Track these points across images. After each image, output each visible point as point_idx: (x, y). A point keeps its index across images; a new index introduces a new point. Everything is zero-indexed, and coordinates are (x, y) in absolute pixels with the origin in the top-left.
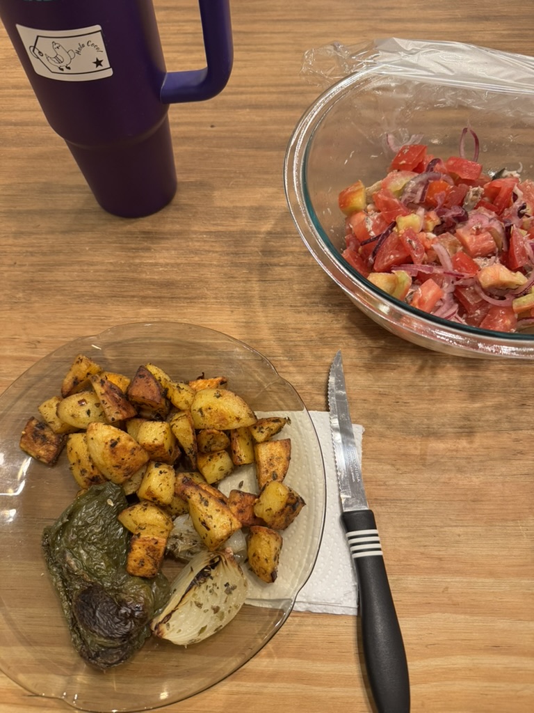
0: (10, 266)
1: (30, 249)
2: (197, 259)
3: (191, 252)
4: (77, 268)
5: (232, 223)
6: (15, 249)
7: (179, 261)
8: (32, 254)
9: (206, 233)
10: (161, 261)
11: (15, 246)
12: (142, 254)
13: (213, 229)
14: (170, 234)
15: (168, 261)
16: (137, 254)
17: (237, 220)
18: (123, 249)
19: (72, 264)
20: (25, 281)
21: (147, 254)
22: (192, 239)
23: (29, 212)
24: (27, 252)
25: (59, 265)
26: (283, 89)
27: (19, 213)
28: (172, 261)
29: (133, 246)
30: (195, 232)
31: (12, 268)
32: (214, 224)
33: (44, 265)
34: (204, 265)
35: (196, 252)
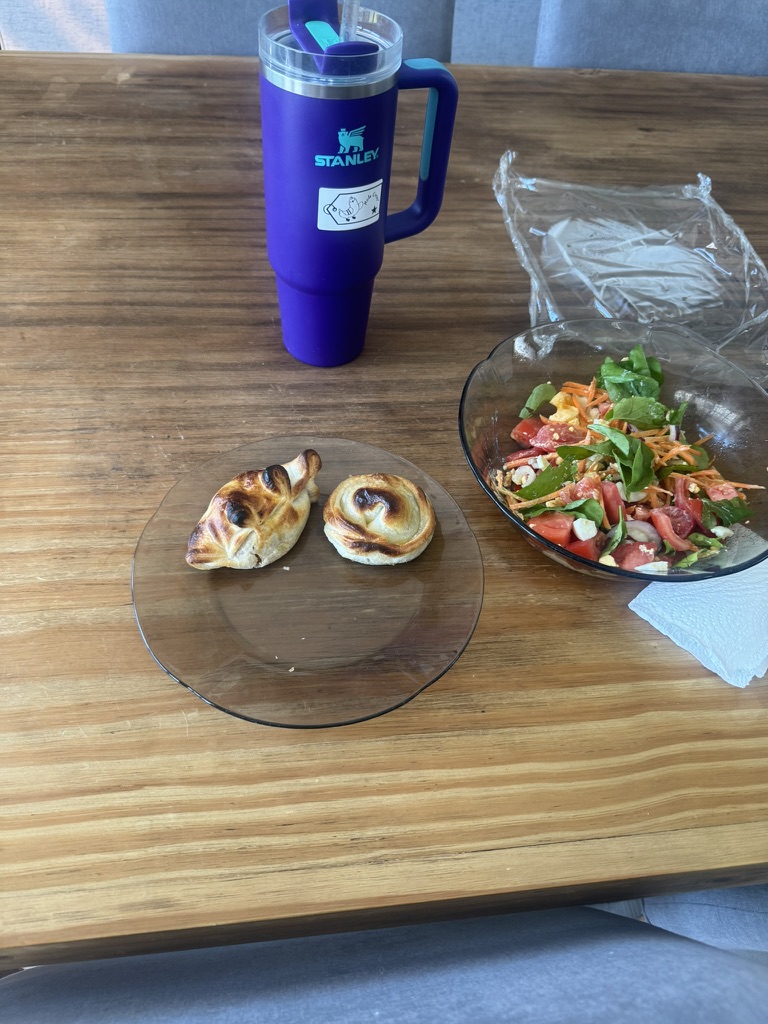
0: (163, 439)
1: (182, 423)
2: (356, 427)
3: (350, 422)
4: (238, 439)
5: (385, 396)
6: (164, 423)
7: (339, 430)
8: (185, 428)
9: (360, 404)
10: (322, 430)
11: (164, 420)
12: (301, 425)
13: (364, 400)
14: (325, 406)
15: (328, 430)
16: (296, 426)
17: (390, 393)
18: (280, 421)
19: (230, 437)
20: (184, 453)
21: (306, 425)
22: (348, 410)
23: (171, 389)
24: (179, 426)
25: (218, 437)
26: (406, 274)
27: (160, 389)
28: (333, 431)
29: (290, 418)
30: (350, 404)
31: (166, 441)
32: (366, 397)
33: (201, 438)
34: (365, 433)
35: (355, 422)
